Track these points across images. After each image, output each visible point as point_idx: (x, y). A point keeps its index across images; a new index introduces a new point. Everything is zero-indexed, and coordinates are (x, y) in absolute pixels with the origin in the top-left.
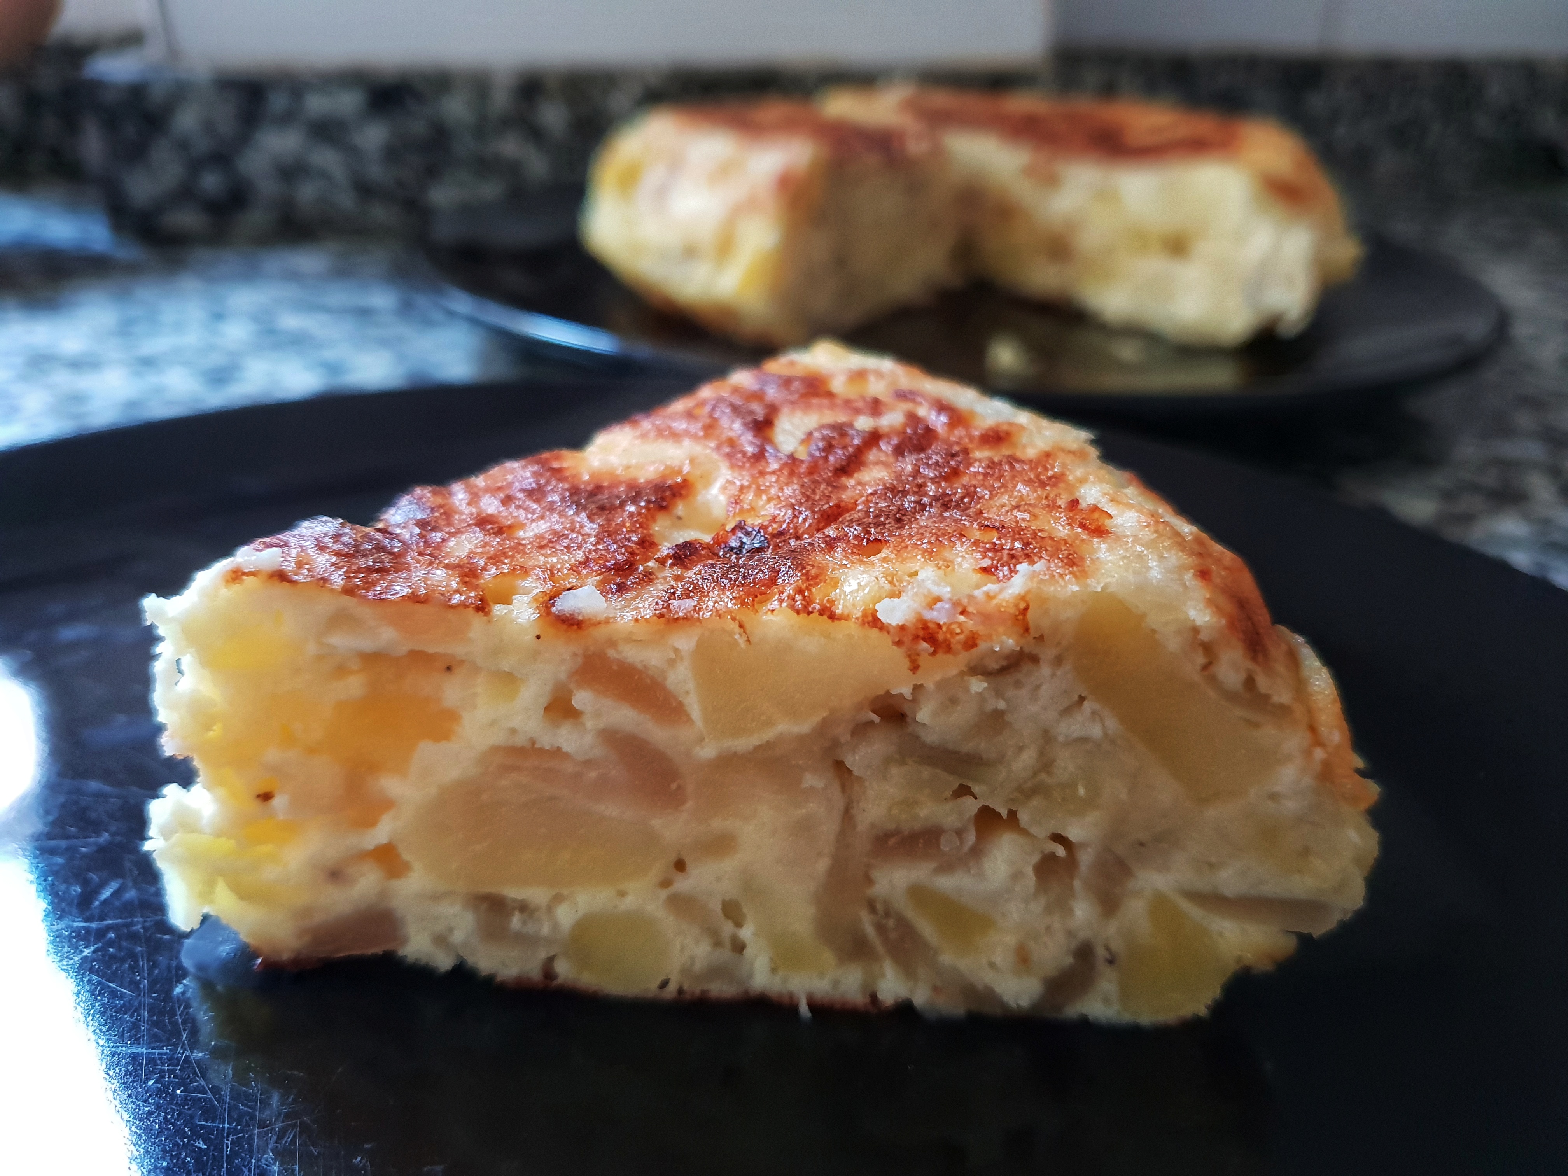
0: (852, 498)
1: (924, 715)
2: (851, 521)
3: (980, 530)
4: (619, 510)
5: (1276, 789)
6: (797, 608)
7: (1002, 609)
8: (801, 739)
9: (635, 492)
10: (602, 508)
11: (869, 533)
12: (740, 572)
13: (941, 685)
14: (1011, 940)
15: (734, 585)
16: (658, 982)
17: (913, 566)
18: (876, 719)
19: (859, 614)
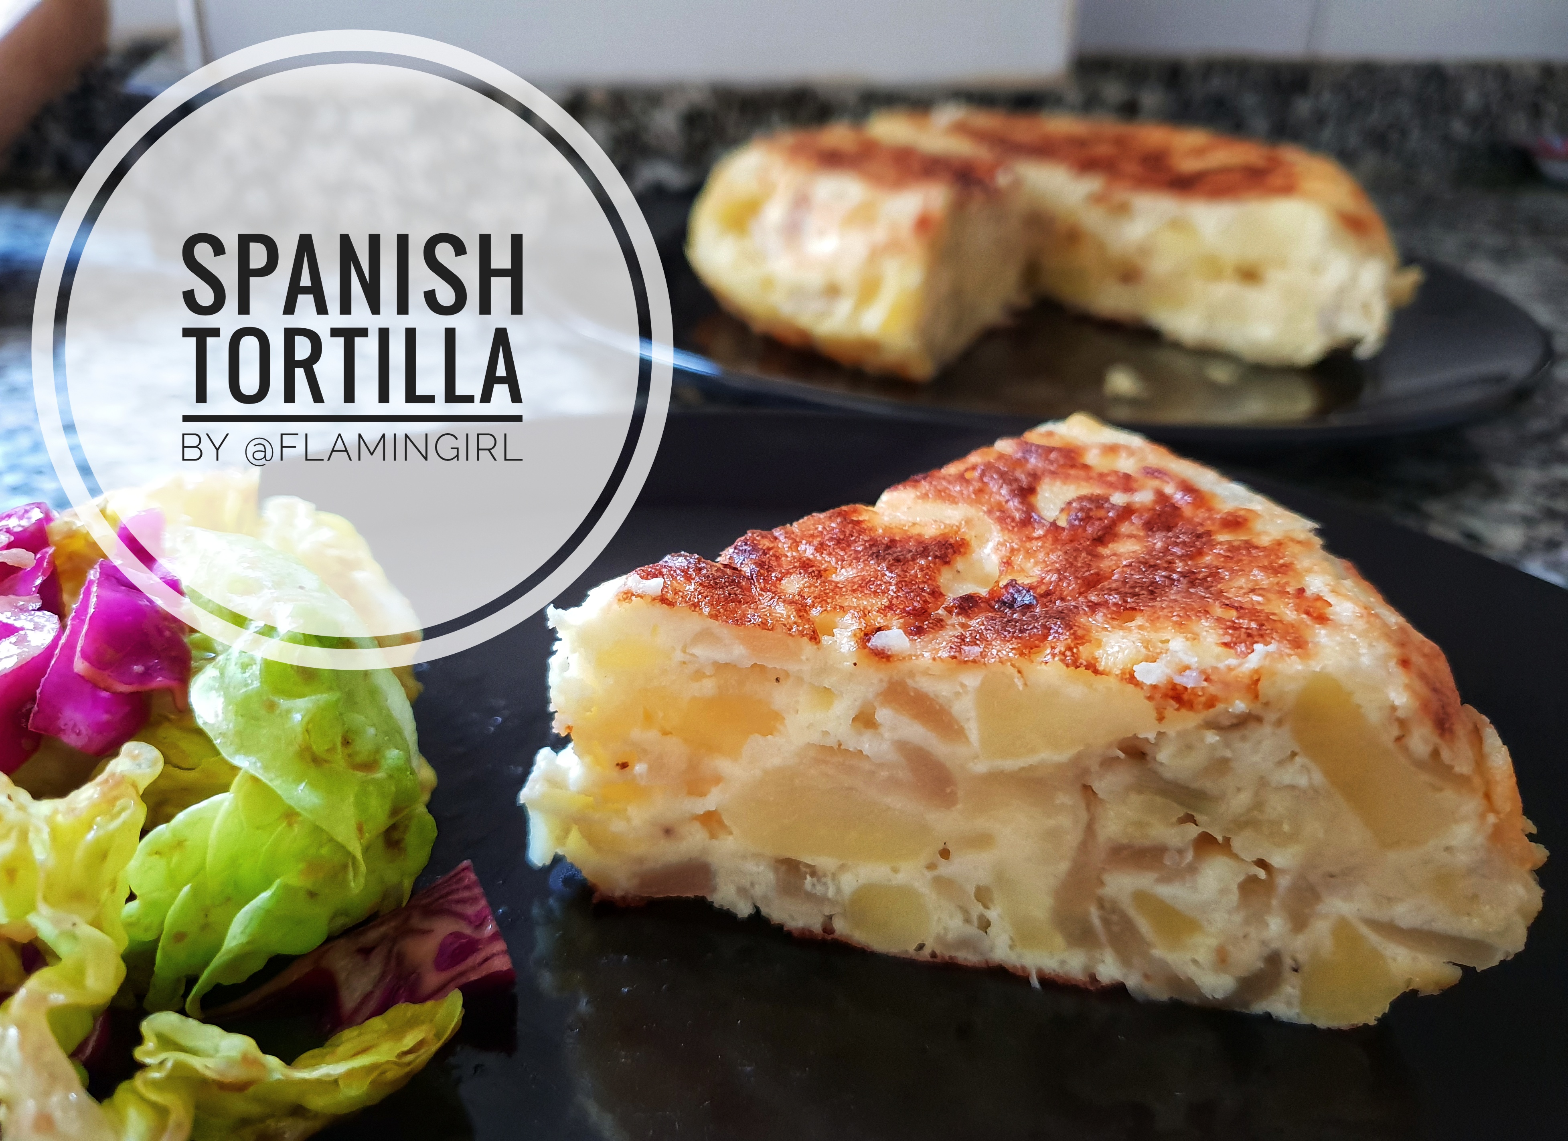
0: (1110, 567)
1: (1164, 755)
2: (1110, 589)
3: (1221, 607)
4: (911, 563)
5: (1454, 843)
6: (1067, 662)
7: (1239, 679)
8: (1059, 766)
9: (924, 549)
10: (897, 560)
11: (1126, 602)
12: (1016, 626)
13: (1181, 735)
14: (1213, 942)
15: (1013, 637)
16: (915, 946)
17: (1165, 636)
18: (1122, 755)
19: (1118, 672)
